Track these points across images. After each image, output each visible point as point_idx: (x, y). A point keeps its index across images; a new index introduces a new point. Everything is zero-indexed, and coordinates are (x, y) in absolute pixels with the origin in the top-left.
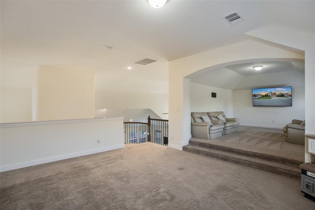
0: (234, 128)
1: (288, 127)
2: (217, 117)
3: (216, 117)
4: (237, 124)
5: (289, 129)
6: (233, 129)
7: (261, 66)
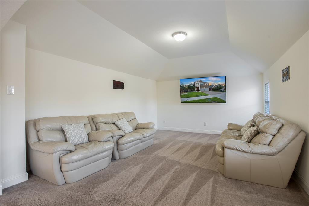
0: (142, 142)
1: (226, 148)
2: (116, 123)
3: (114, 123)
4: (148, 135)
5: (226, 150)
6: (141, 144)
7: (184, 33)
